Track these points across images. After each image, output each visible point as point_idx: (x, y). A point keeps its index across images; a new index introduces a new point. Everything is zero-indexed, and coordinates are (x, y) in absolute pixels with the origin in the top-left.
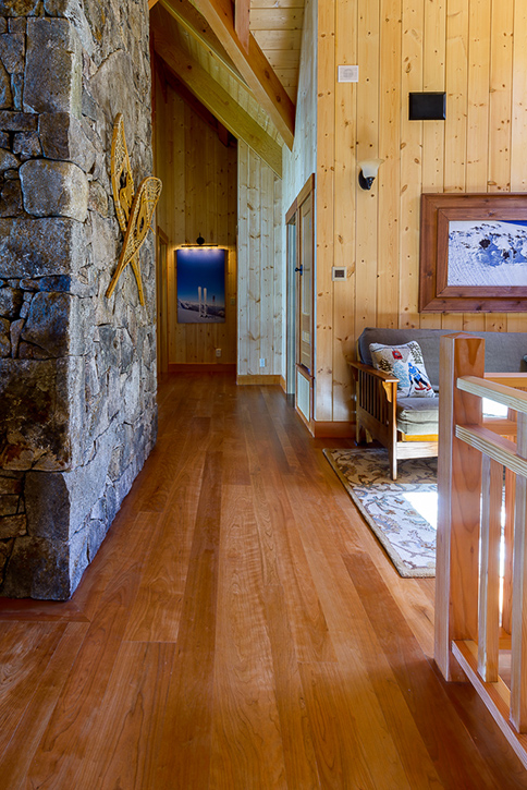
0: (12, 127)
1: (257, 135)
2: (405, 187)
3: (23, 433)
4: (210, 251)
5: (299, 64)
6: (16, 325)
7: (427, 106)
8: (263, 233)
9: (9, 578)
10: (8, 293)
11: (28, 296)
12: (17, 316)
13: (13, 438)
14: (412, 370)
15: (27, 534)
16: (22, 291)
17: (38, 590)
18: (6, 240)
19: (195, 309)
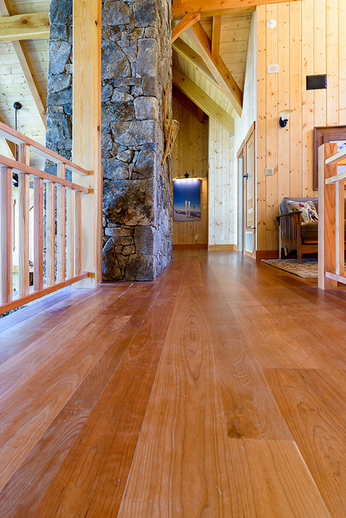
0: (131, 84)
1: (221, 113)
2: (305, 125)
3: (135, 208)
4: (192, 181)
5: (245, 70)
6: (131, 165)
7: (316, 82)
8: (224, 165)
9: (127, 272)
10: (128, 152)
11: (136, 153)
12: (131, 162)
13: (130, 211)
14: (310, 213)
15: (135, 253)
16: (134, 151)
17: (139, 277)
18: (127, 130)
19: (184, 213)
